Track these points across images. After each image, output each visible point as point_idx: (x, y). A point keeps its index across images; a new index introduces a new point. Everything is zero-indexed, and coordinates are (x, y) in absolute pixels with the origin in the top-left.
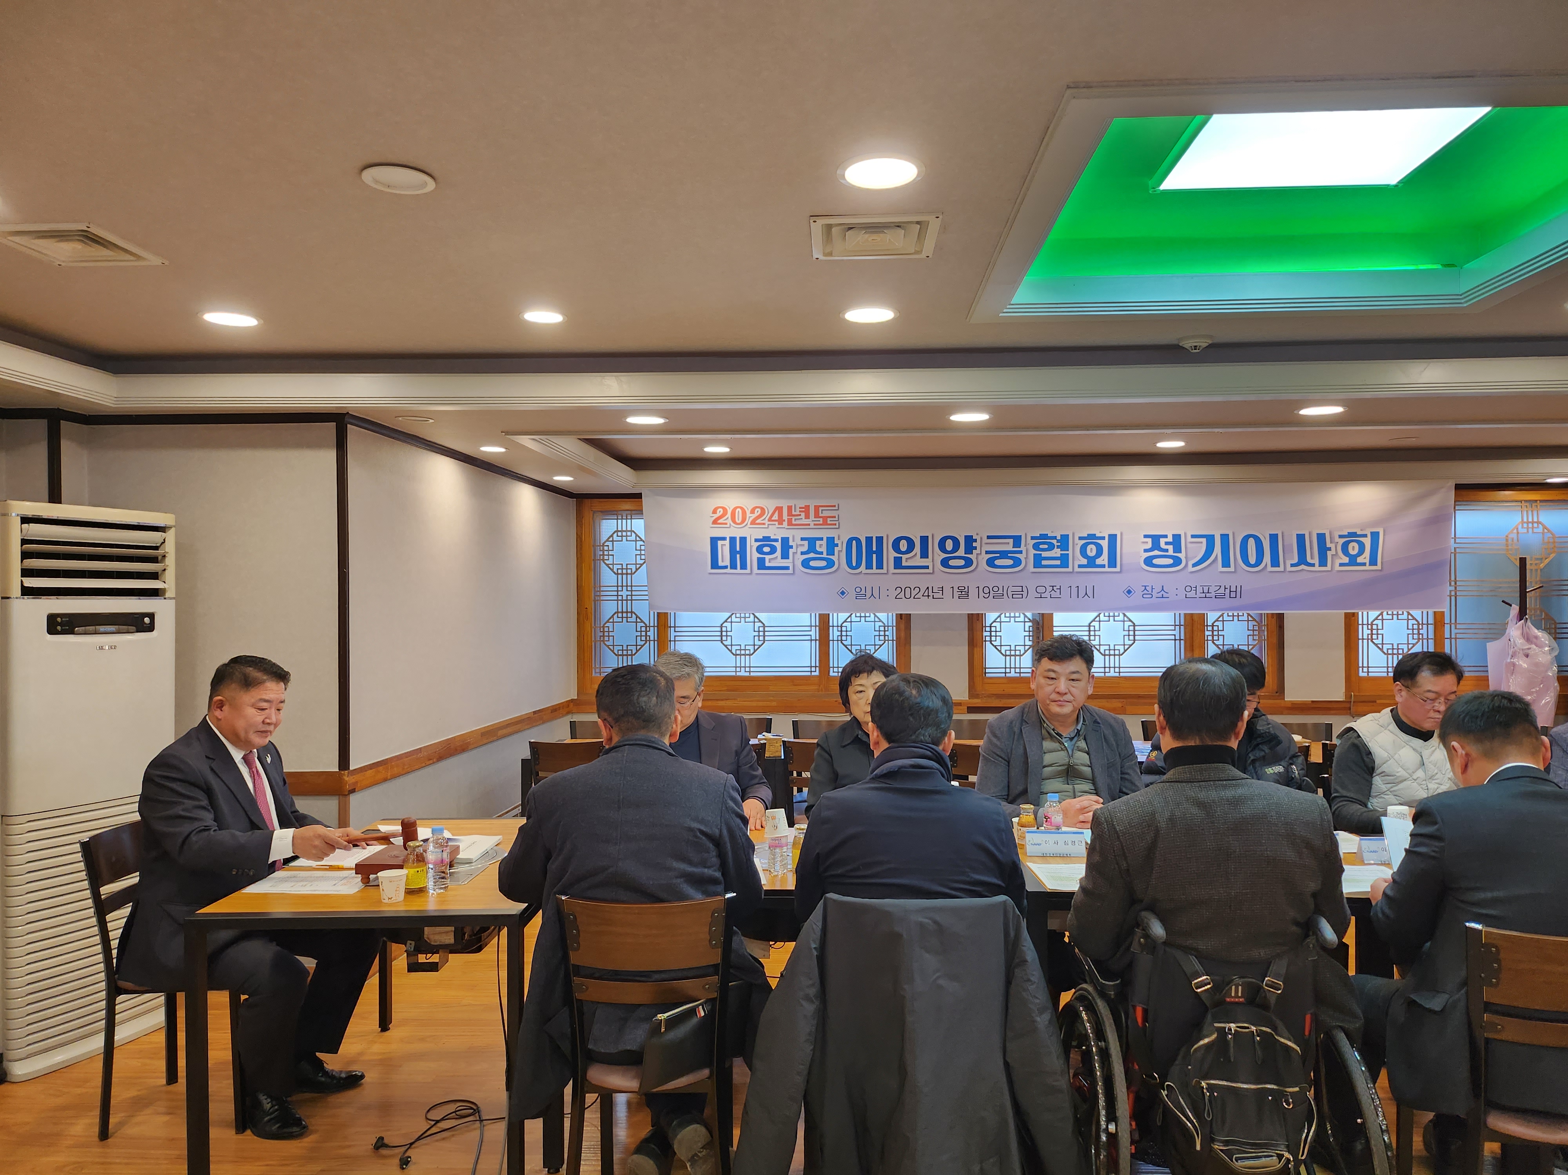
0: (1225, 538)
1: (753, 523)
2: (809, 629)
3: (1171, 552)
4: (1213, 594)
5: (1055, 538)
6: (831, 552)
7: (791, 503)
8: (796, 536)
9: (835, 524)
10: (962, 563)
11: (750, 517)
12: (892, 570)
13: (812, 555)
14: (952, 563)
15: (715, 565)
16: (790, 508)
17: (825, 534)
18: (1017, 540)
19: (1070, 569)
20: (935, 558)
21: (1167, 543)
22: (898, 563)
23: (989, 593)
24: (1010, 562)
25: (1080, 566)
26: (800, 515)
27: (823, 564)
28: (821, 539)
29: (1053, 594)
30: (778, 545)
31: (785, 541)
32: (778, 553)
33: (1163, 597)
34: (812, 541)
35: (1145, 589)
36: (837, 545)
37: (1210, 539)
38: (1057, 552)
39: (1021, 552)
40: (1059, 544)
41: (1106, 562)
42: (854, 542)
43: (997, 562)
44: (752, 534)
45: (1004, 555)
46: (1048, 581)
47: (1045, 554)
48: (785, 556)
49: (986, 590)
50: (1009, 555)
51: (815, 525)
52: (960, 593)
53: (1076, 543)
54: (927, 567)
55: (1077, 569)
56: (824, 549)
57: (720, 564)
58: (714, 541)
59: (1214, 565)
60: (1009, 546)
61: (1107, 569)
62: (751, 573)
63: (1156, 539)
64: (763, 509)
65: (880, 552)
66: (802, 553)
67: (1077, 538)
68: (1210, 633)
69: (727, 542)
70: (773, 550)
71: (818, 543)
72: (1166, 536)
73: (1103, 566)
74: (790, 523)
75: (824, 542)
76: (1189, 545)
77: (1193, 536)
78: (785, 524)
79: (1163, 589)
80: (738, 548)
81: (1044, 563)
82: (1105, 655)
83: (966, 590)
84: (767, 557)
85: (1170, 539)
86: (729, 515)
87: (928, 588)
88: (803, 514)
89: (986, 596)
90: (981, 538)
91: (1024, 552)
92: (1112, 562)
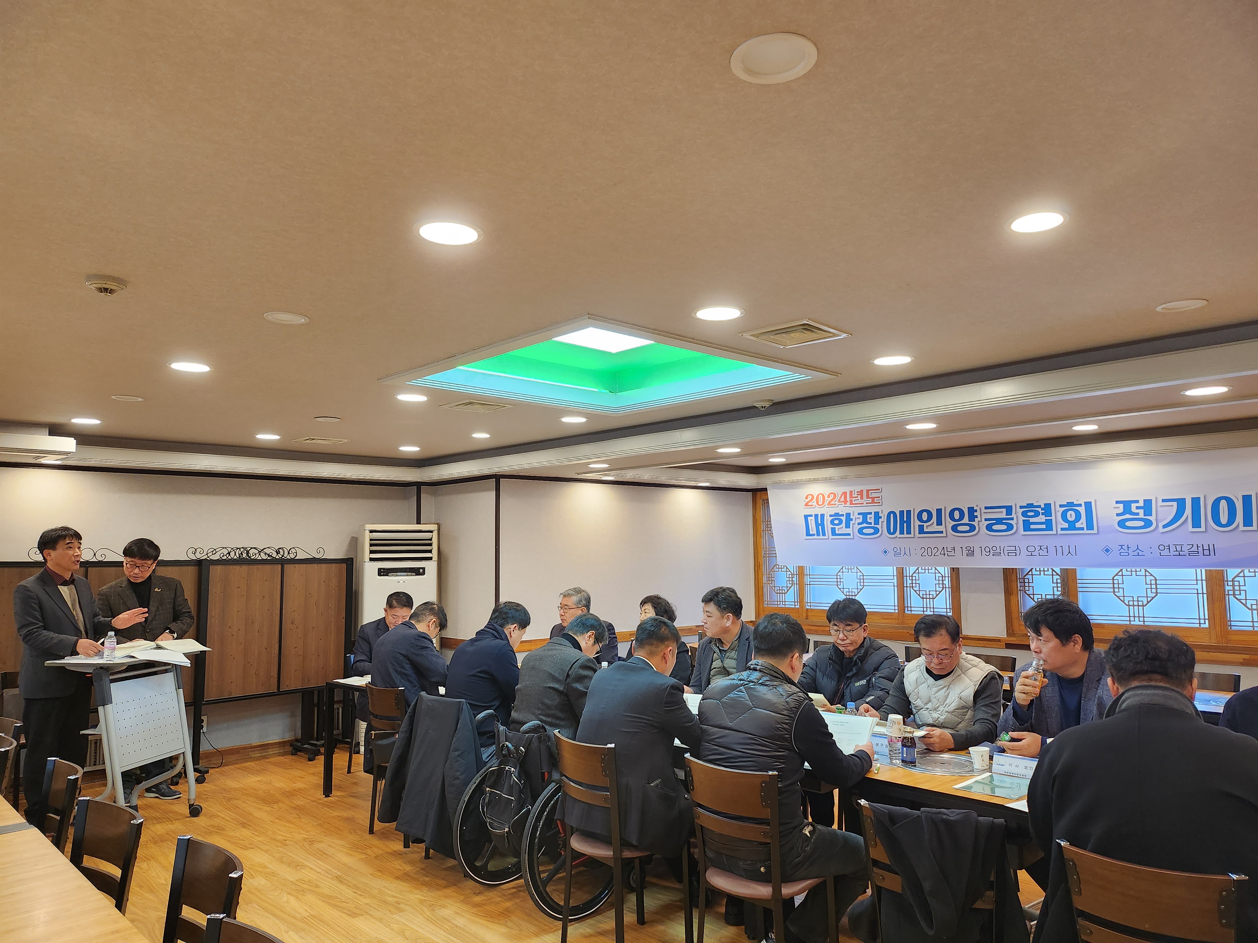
0: (1196, 502)
1: (829, 504)
2: (892, 578)
3: (1141, 515)
4: (1186, 552)
5: (1039, 506)
6: (876, 522)
7: (852, 489)
8: (855, 512)
9: (880, 503)
10: (967, 528)
11: (828, 500)
12: (917, 535)
13: (865, 525)
14: (960, 528)
15: (808, 534)
16: (851, 492)
17: (873, 509)
18: (1009, 509)
19: (1054, 532)
20: (947, 525)
21: (1137, 508)
22: (921, 530)
23: (990, 551)
24: (1004, 527)
25: (1062, 529)
26: (857, 497)
27: (872, 531)
28: (871, 513)
29: (1041, 553)
30: (844, 518)
31: (848, 515)
32: (844, 524)
33: (1138, 555)
34: (865, 515)
35: (1122, 548)
36: (881, 517)
37: (1181, 502)
38: (1042, 518)
39: (1012, 519)
40: (1044, 511)
41: (1084, 526)
42: (892, 514)
43: (994, 527)
44: (828, 511)
45: (999, 521)
46: (1036, 542)
47: (1032, 520)
48: (847, 526)
49: (987, 549)
50: (1003, 521)
51: (867, 503)
52: (968, 552)
53: (1057, 510)
54: (942, 532)
55: (1060, 532)
56: (872, 521)
57: (811, 533)
58: (806, 517)
59: (1184, 526)
60: (1003, 514)
61: (1085, 531)
62: (828, 539)
63: (1127, 505)
64: (834, 494)
65: (909, 522)
66: (859, 524)
67: (1058, 506)
68: (1231, 588)
69: (813, 518)
70: (841, 522)
71: (869, 516)
72: (1137, 502)
73: (1082, 529)
74: (851, 503)
75: (872, 516)
76: (1159, 509)
77: (1164, 501)
78: (848, 503)
79: (1138, 548)
80: (820, 520)
81: (1032, 527)
82: (1129, 606)
83: (972, 549)
84: (837, 527)
85: (1141, 504)
86: (815, 500)
87: (943, 548)
88: (859, 496)
89: (988, 554)
90: (980, 509)
91: (1015, 518)
92: (1090, 526)
